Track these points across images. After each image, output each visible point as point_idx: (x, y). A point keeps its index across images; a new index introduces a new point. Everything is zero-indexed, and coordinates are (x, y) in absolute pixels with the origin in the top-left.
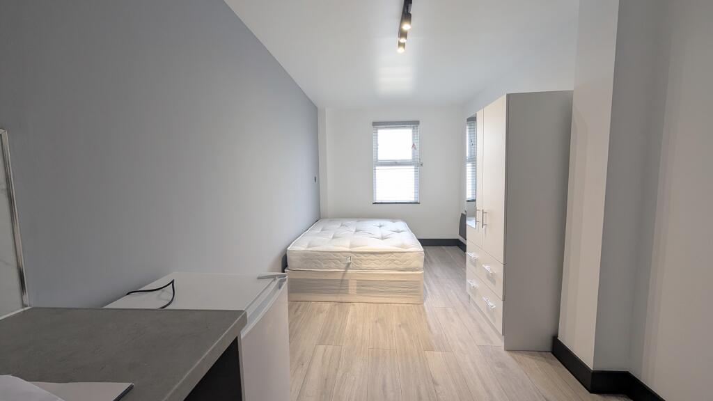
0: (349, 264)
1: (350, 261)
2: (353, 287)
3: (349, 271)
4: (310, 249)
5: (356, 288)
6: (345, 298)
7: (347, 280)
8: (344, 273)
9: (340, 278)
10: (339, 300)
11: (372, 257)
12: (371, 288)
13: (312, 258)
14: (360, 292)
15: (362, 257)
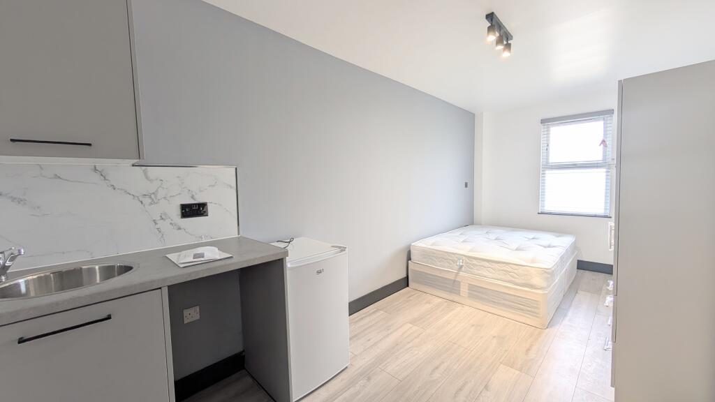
0: (461, 267)
1: (461, 264)
2: (464, 289)
3: (461, 273)
4: (432, 247)
5: (467, 291)
6: (456, 298)
7: (459, 282)
8: (457, 274)
9: (452, 277)
10: (451, 298)
11: (486, 264)
12: (484, 296)
13: (429, 254)
14: (471, 296)
15: (475, 262)
